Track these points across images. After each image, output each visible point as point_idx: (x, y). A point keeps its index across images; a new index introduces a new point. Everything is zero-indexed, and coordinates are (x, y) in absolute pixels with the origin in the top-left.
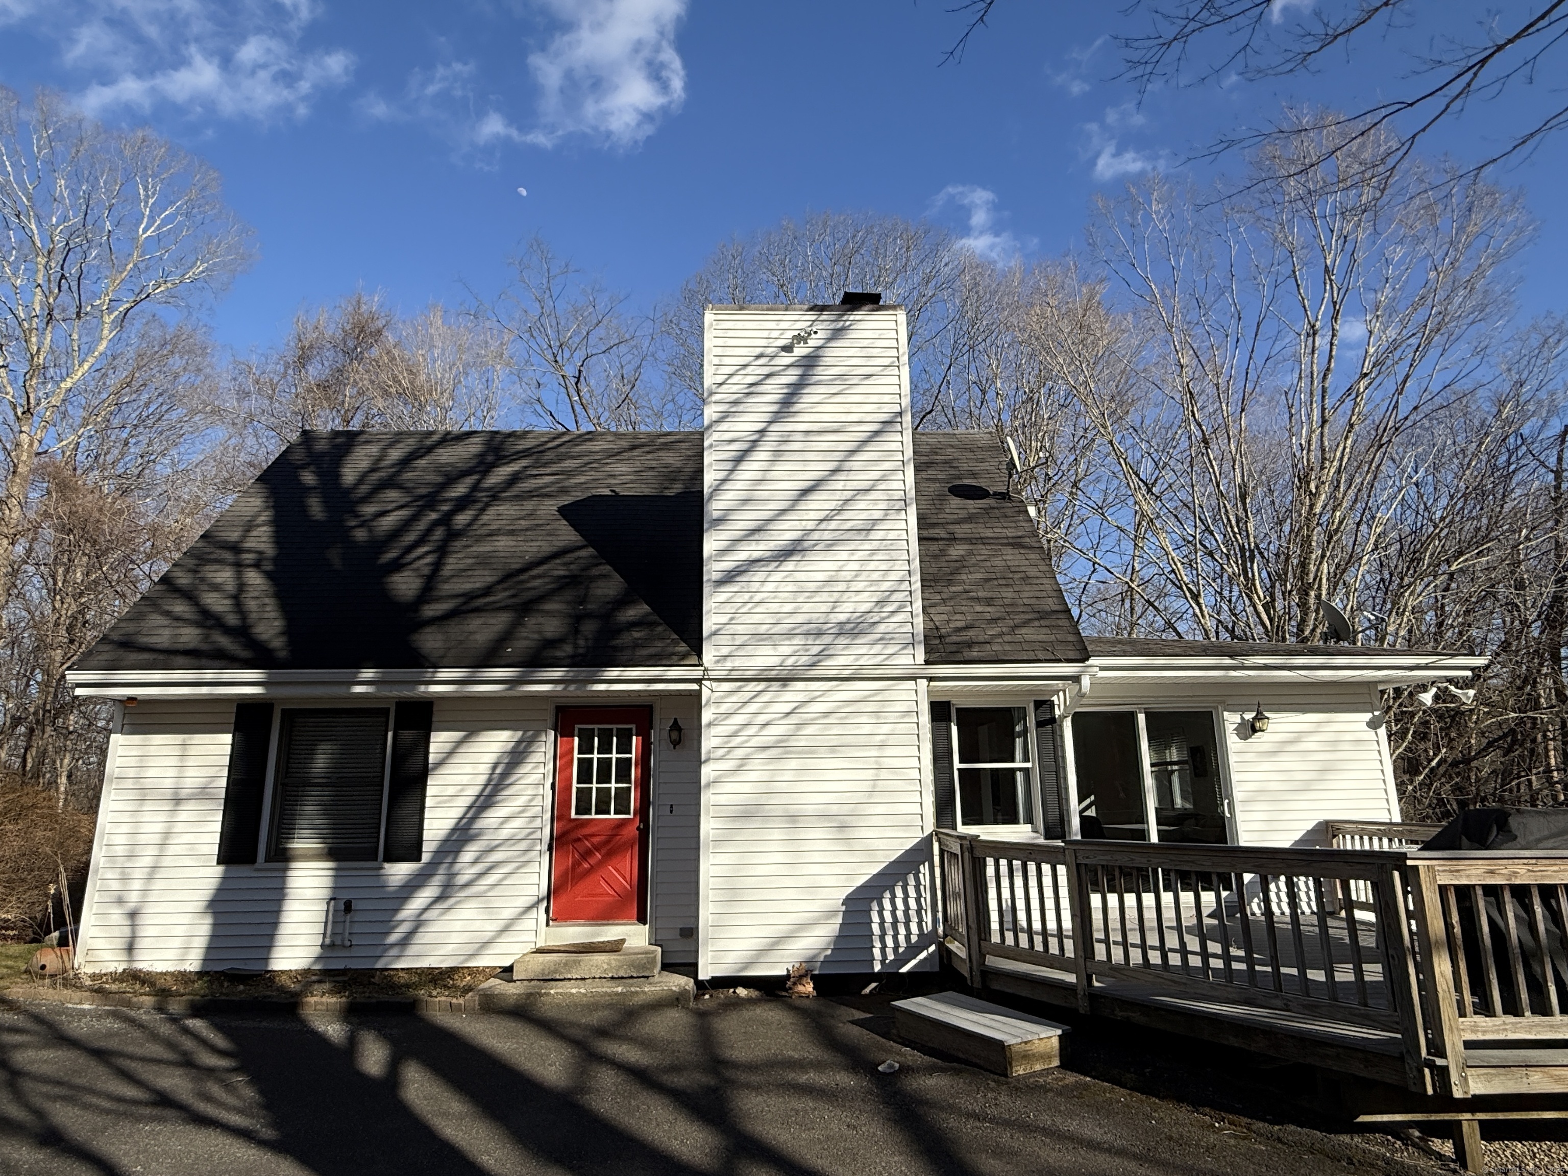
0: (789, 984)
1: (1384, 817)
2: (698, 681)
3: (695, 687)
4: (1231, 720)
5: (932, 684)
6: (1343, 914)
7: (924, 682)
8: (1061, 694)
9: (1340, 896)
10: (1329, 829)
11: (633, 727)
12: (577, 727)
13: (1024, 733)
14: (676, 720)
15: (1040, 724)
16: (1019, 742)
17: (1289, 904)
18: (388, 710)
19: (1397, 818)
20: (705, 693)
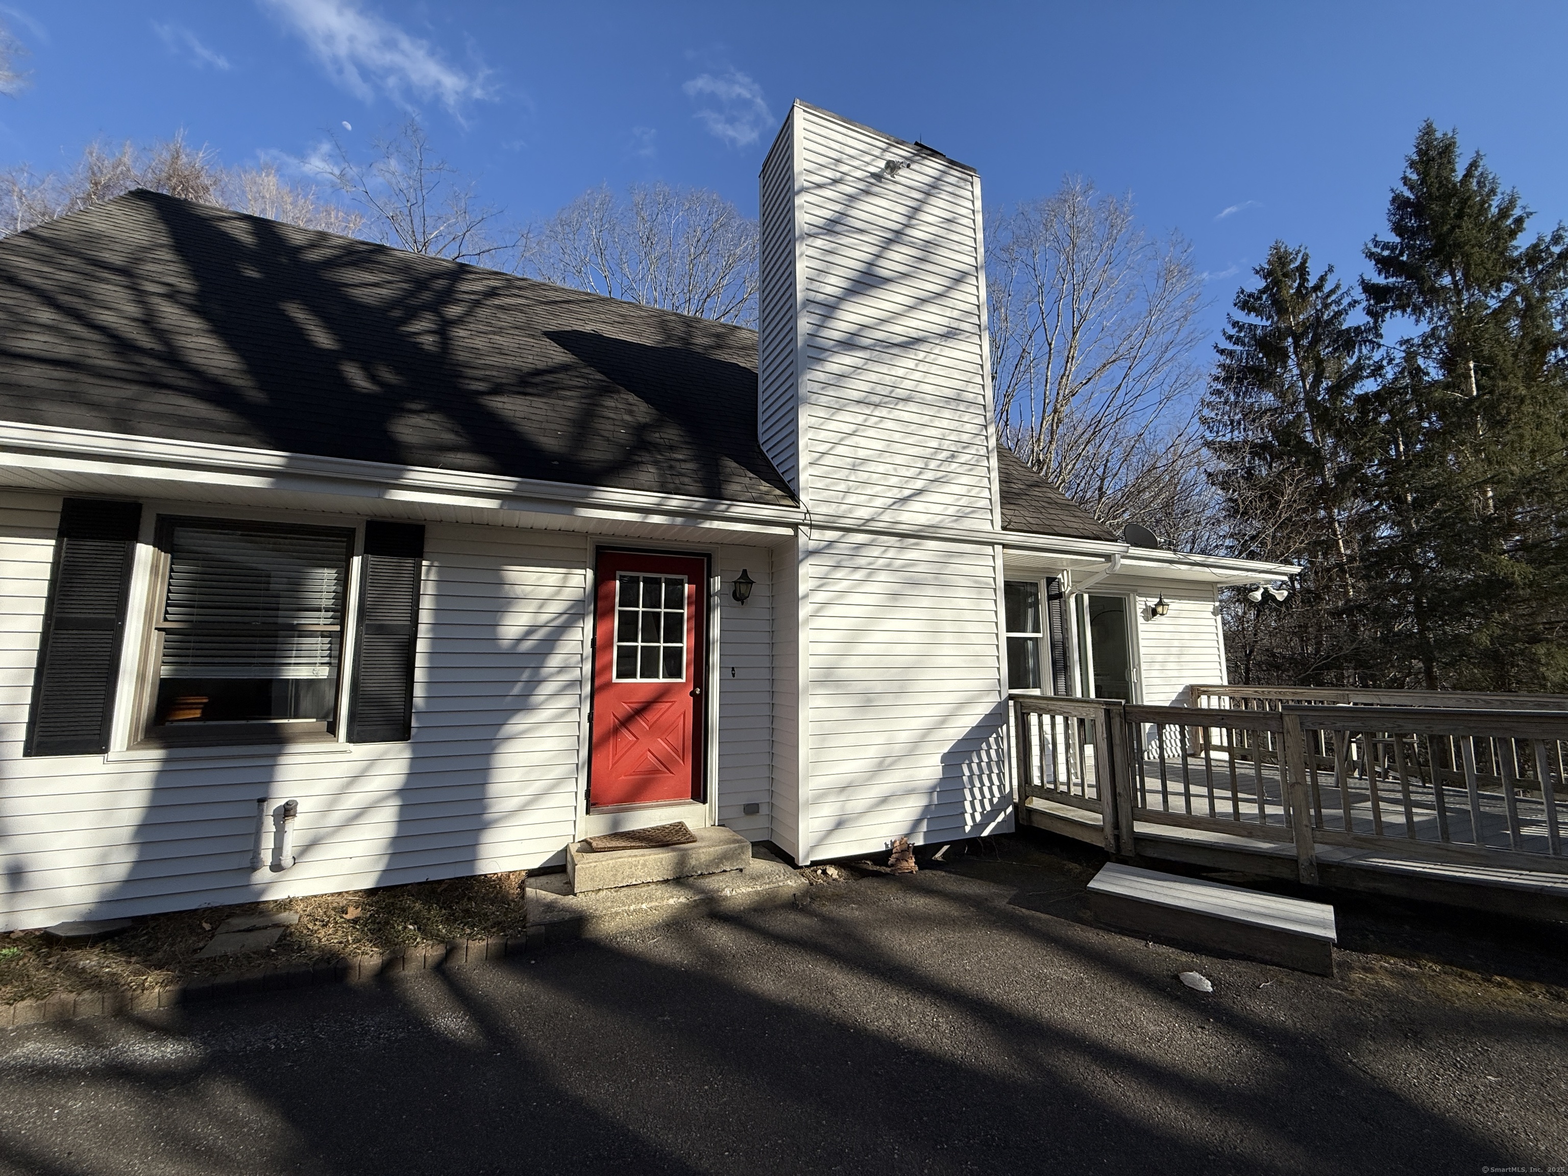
0: (892, 860)
1: (1218, 682)
2: (795, 526)
3: (789, 532)
4: (1141, 603)
5: (1006, 551)
6: (1203, 755)
7: (999, 548)
8: (1065, 572)
9: (1201, 741)
10: (1194, 691)
11: (685, 578)
12: (618, 573)
13: (1036, 604)
14: (745, 571)
15: (1051, 598)
16: (1030, 612)
17: (1181, 748)
18: (353, 531)
19: (1226, 683)
20: (802, 539)
